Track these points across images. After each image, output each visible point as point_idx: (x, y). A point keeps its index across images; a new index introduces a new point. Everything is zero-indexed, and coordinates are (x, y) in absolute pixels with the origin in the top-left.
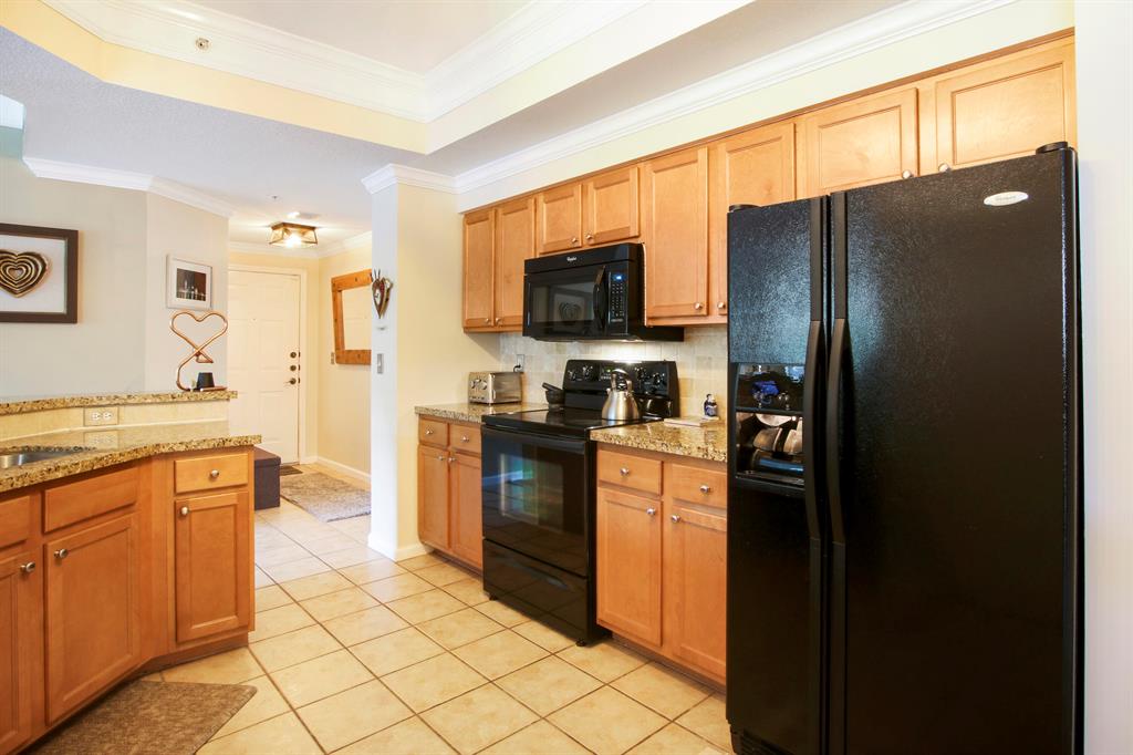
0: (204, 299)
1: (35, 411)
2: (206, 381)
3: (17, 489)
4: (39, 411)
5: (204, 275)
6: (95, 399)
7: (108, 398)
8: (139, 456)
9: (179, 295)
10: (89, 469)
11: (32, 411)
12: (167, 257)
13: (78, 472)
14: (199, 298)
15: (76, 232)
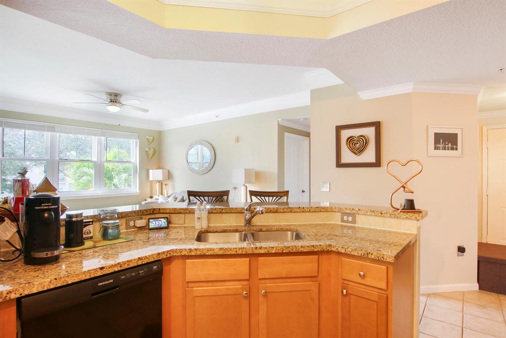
0: (457, 149)
1: (316, 212)
2: (410, 206)
3: (238, 254)
4: (318, 212)
5: (456, 135)
6: (344, 209)
7: (350, 209)
8: (315, 250)
9: (436, 148)
10: (281, 252)
11: (315, 212)
12: (427, 127)
13: (273, 252)
14: (452, 149)
15: (379, 122)
